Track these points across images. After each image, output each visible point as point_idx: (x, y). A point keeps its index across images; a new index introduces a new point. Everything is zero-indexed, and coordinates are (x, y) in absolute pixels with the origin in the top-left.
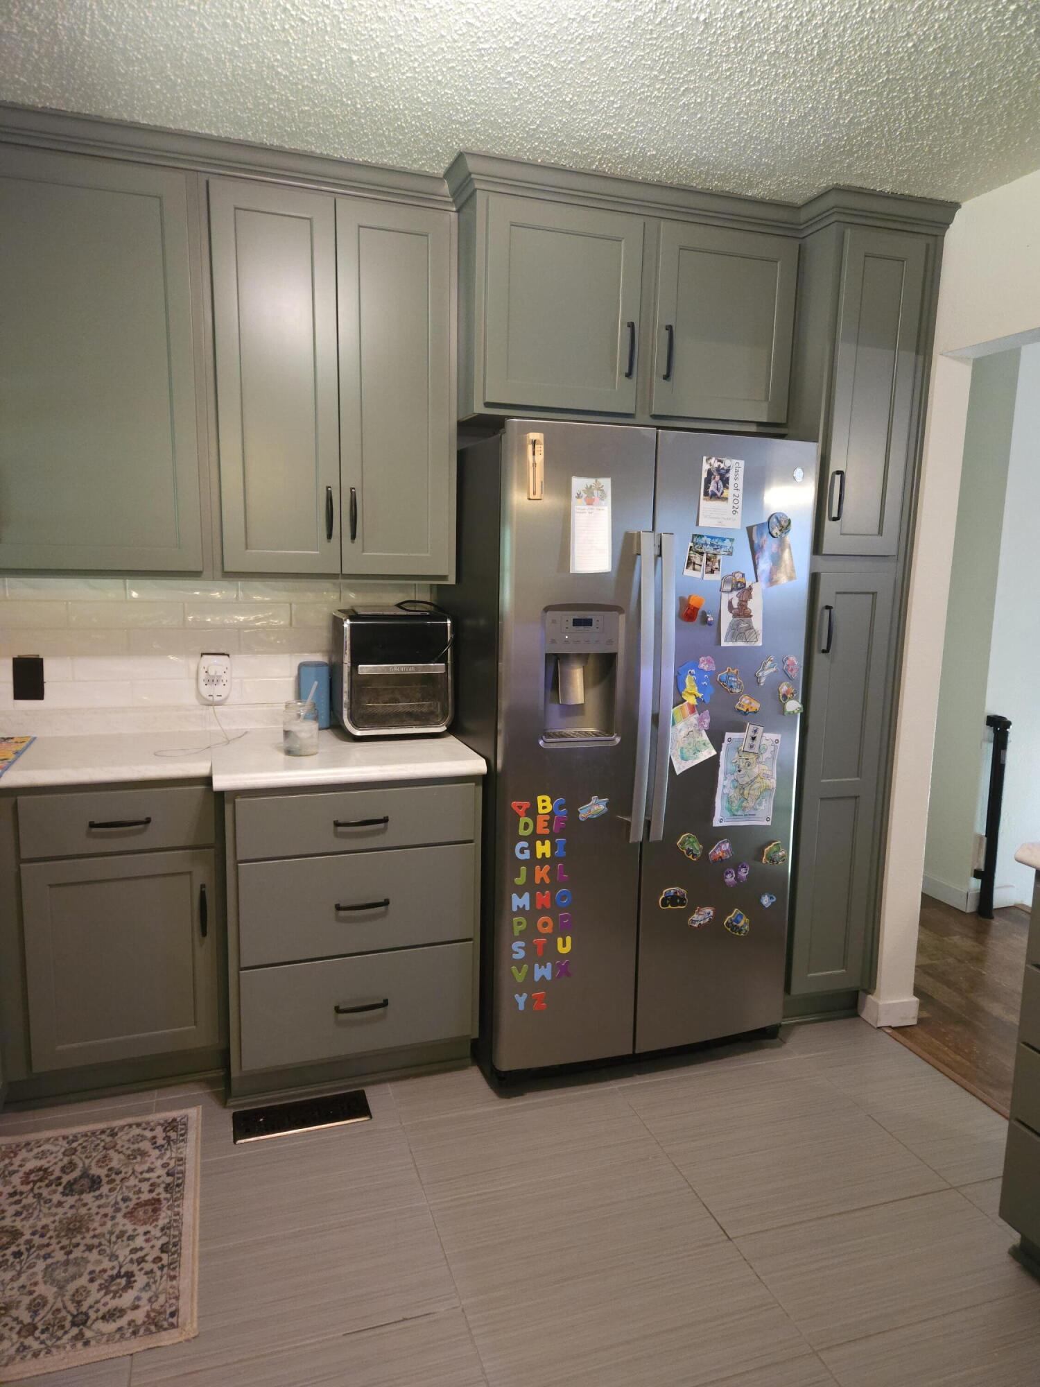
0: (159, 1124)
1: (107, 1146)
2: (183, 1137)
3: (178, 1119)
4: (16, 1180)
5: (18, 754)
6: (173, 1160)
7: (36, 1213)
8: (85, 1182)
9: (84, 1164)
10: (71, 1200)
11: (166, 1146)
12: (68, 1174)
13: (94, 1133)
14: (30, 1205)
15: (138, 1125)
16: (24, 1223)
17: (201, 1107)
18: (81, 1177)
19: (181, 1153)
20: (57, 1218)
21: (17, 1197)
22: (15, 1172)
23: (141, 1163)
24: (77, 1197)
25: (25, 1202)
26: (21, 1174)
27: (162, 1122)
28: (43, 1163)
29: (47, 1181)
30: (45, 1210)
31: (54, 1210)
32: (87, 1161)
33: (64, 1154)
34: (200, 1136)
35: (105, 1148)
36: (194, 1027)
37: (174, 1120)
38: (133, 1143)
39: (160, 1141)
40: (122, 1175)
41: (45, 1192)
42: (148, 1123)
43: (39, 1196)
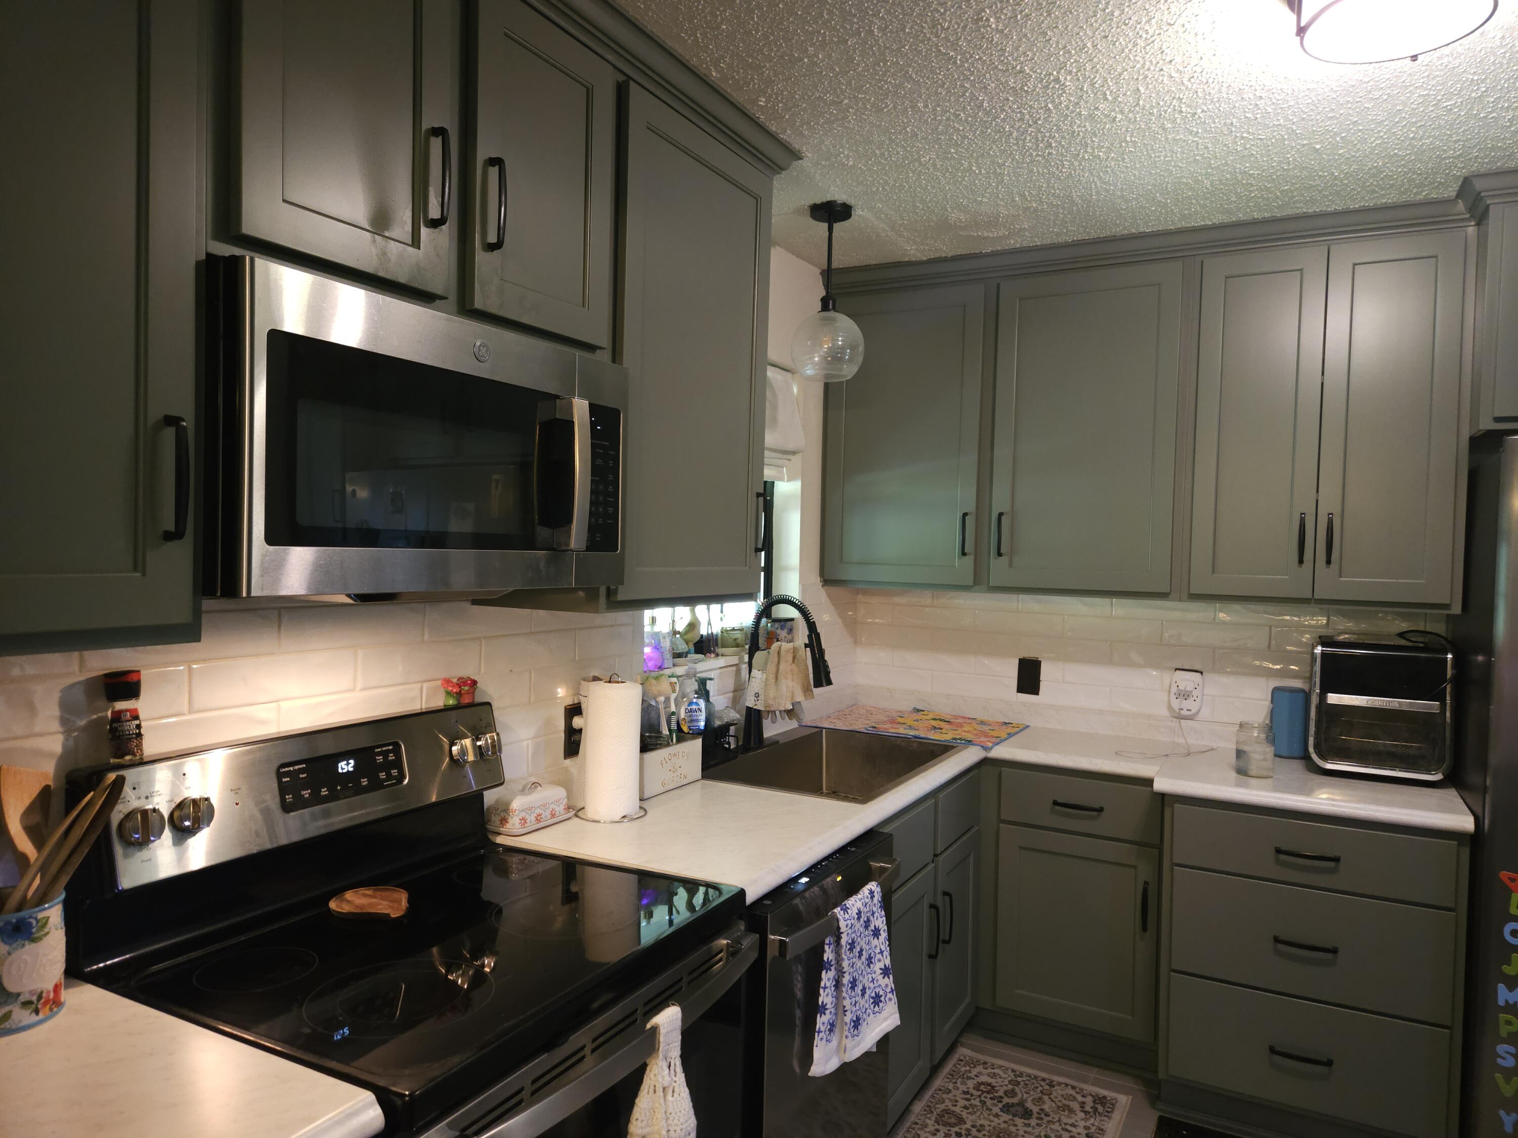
0: (1091, 1095)
1: (1044, 1092)
2: (1108, 1114)
3: (1109, 1098)
4: (971, 1084)
5: (1010, 735)
6: (1095, 1127)
7: (978, 1113)
8: (1020, 1109)
9: (1023, 1095)
10: (1006, 1117)
11: (1092, 1114)
12: (1008, 1097)
13: (1036, 1078)
14: (976, 1106)
15: (1073, 1088)
16: (969, 1115)
17: (1131, 1097)
18: (1018, 1104)
19: (1103, 1125)
20: (992, 1124)
21: (969, 1096)
22: (970, 1078)
23: (1068, 1117)
24: (1010, 1117)
25: (972, 1102)
26: (975, 1082)
27: (1093, 1094)
28: (993, 1081)
29: (992, 1096)
30: (986, 1116)
31: (991, 1118)
32: (1025, 1095)
33: (1010, 1082)
34: (1123, 1119)
35: (1041, 1092)
36: (1130, 1017)
37: (1105, 1097)
38: (1065, 1099)
39: (1088, 1108)
40: (1050, 1118)
41: (989, 1102)
42: (1082, 1090)
43: (984, 1103)
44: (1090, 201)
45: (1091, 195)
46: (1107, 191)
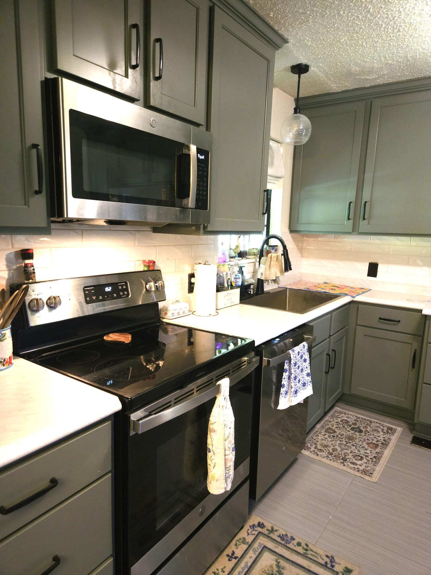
0: (386, 427)
1: (368, 424)
2: (393, 434)
3: (393, 428)
4: (339, 420)
6: (387, 438)
7: (341, 430)
8: (358, 430)
9: (359, 425)
10: (353, 432)
11: (386, 433)
12: (354, 425)
13: (365, 419)
14: (341, 427)
15: (379, 424)
16: (338, 430)
17: (402, 429)
18: (357, 428)
19: (390, 437)
20: (347, 434)
21: (338, 424)
22: (339, 418)
23: (376, 433)
24: (354, 432)
25: (339, 426)
26: (341, 419)
27: (387, 426)
28: (348, 420)
29: (347, 424)
30: (344, 431)
31: (346, 432)
32: (360, 425)
33: (355, 420)
34: (399, 436)
35: (367, 424)
36: (405, 400)
37: (392, 428)
38: (376, 427)
39: (385, 431)
40: (369, 433)
41: (346, 427)
42: (383, 425)
43: (344, 426)
44: (415, 59)
45: (416, 56)
46: (424, 53)
